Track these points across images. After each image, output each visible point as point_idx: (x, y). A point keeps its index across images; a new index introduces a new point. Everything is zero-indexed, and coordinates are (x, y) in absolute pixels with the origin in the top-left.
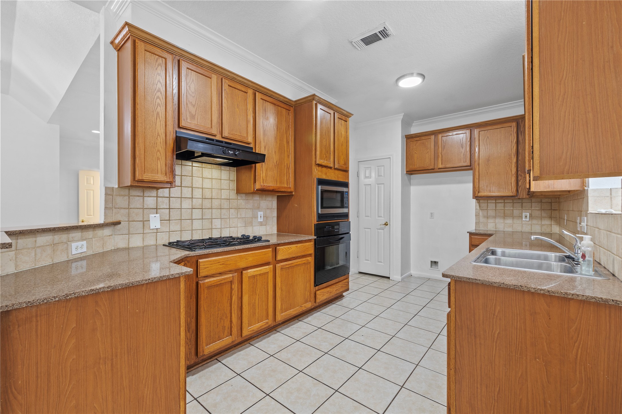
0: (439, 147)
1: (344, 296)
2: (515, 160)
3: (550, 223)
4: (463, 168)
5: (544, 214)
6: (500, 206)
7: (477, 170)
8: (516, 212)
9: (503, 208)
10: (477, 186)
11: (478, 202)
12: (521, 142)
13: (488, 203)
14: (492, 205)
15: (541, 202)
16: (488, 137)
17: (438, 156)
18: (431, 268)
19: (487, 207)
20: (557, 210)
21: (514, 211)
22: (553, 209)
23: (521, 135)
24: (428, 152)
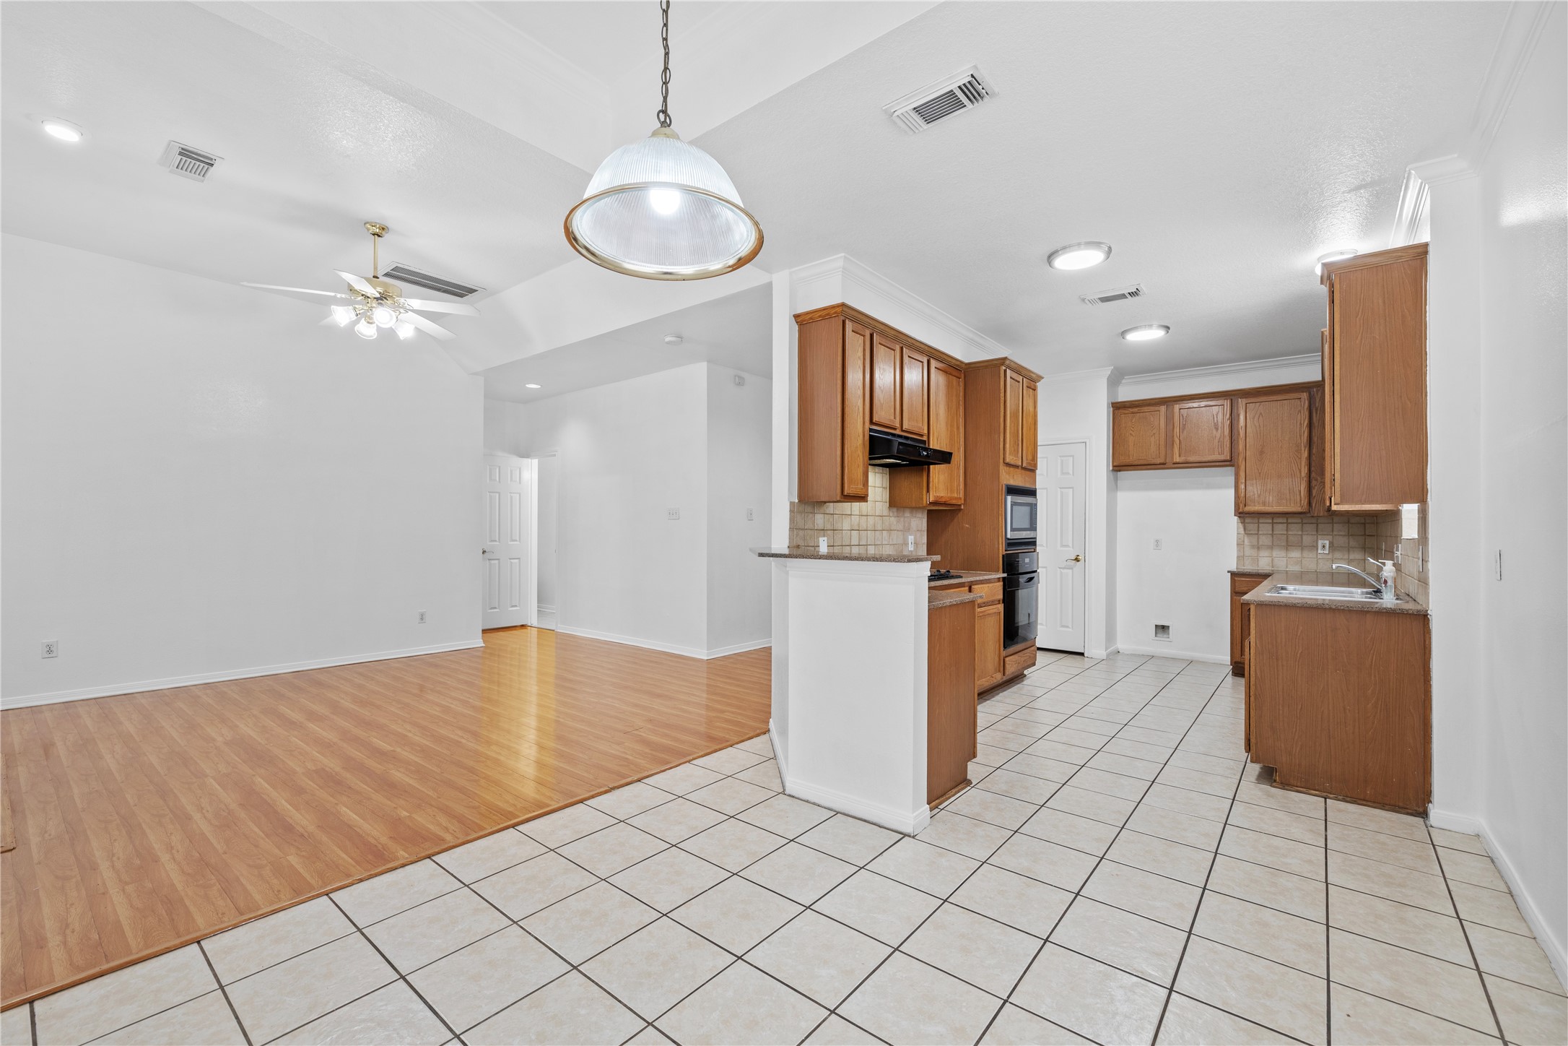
0: (1175, 426)
1: (1026, 676)
2: (1306, 454)
3: (1363, 558)
4: (1217, 464)
5: (1353, 543)
6: (1280, 529)
7: (1243, 467)
8: (1307, 539)
9: (1285, 533)
10: (1243, 495)
11: (1243, 521)
12: (1316, 424)
13: (1258, 523)
14: (1266, 527)
15: (1348, 522)
16: (1261, 414)
17: (1173, 441)
18: (1157, 638)
19: (1258, 531)
20: (1374, 536)
21: (1304, 537)
22: (1367, 534)
23: (1317, 413)
24: (1154, 434)
